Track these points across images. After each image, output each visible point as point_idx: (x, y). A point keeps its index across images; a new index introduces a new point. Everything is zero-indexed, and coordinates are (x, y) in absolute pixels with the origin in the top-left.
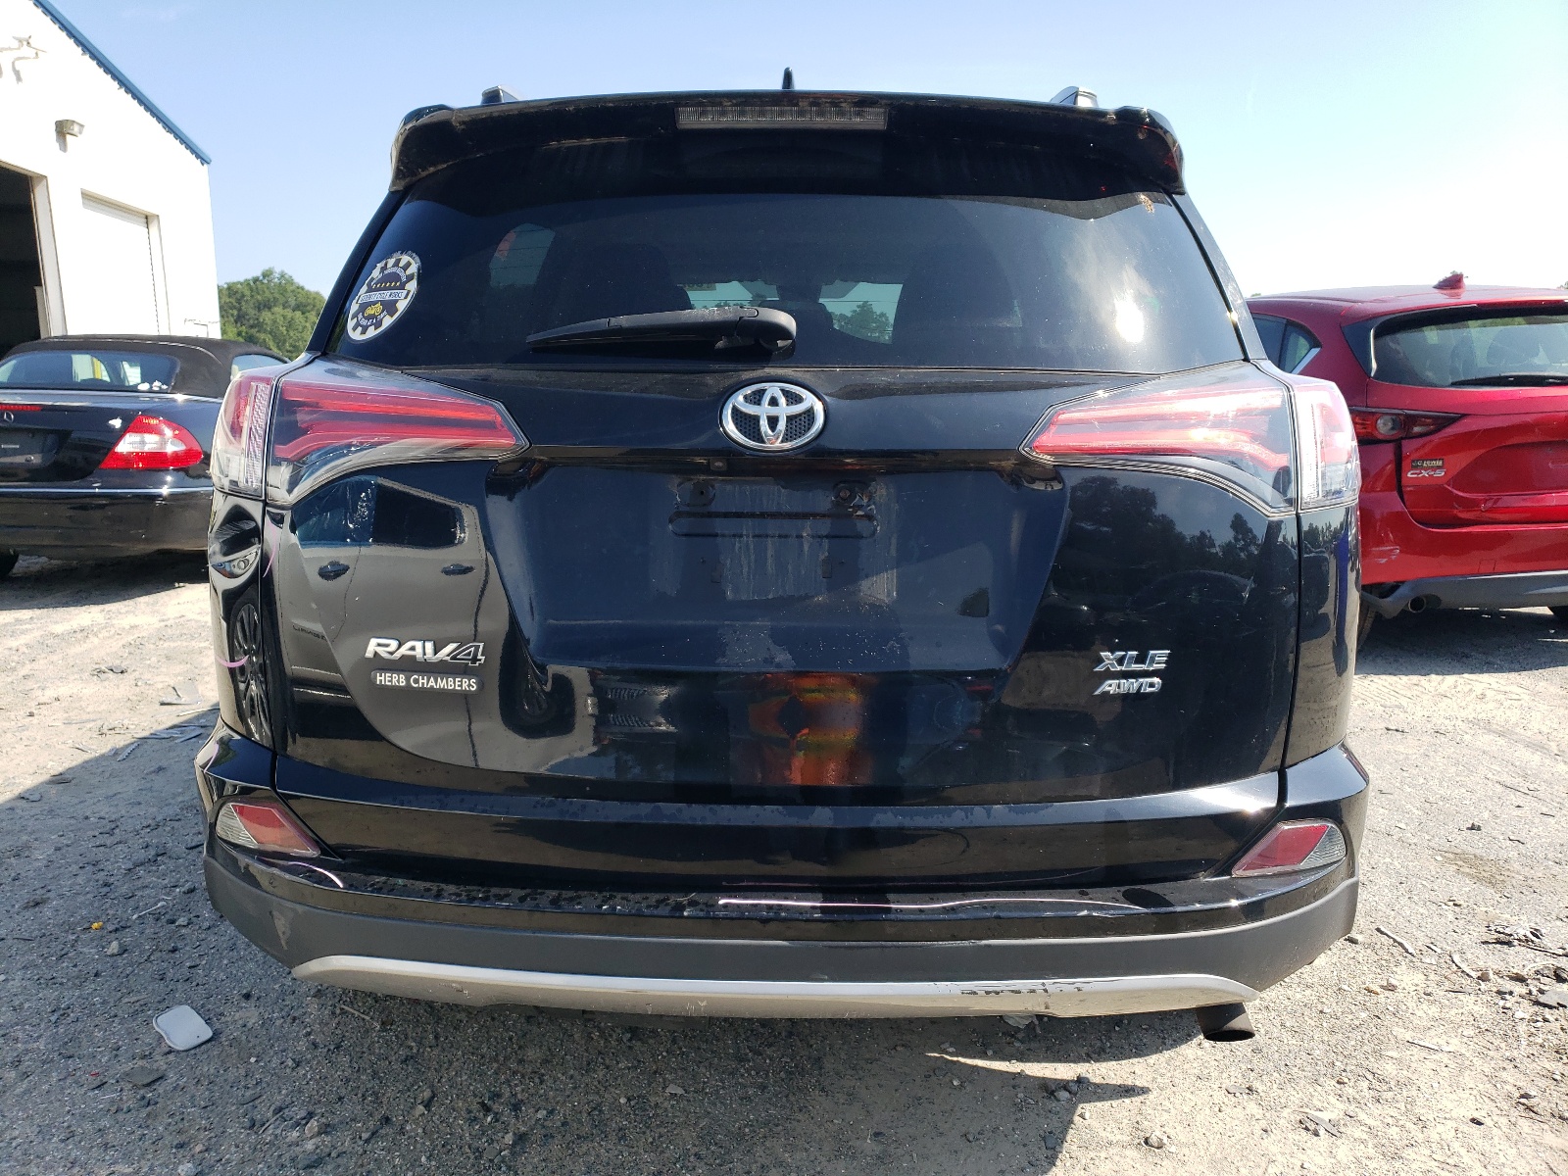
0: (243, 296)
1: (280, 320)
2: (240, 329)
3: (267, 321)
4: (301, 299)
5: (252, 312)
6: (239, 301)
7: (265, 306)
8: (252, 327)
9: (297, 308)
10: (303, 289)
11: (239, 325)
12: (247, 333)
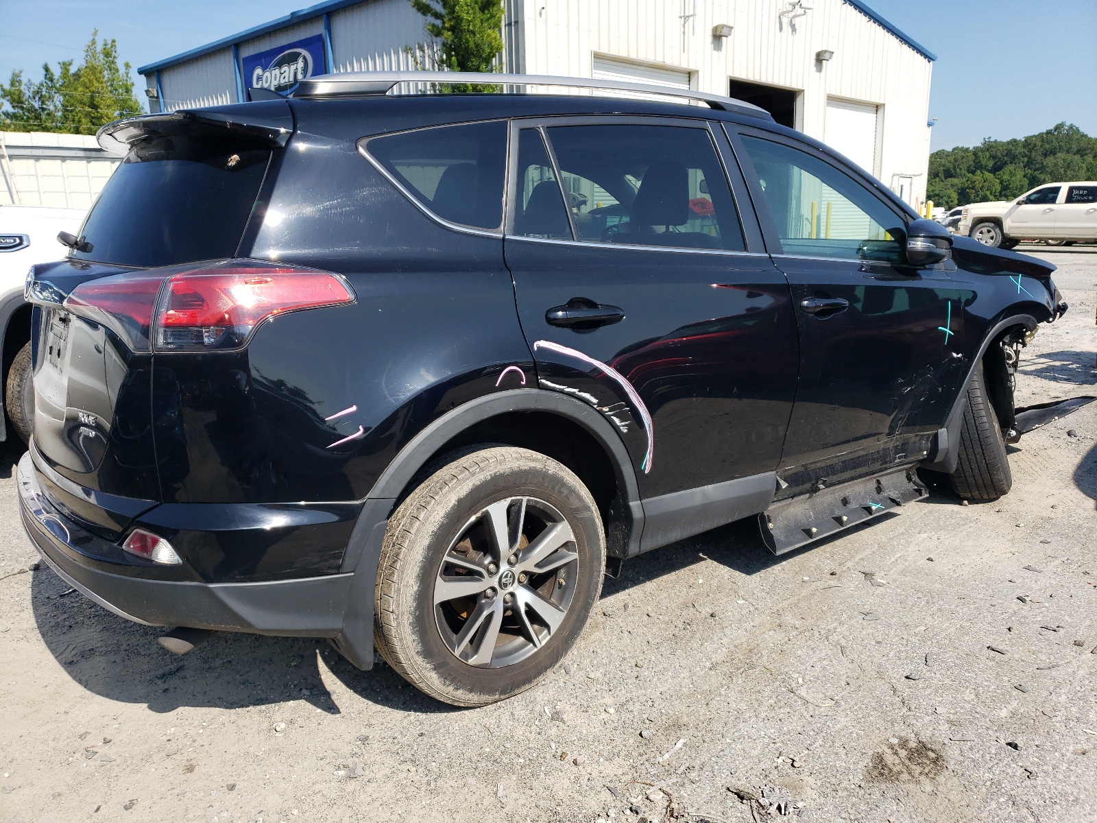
0: (1035, 145)
1: (1060, 163)
2: (1027, 172)
3: (1050, 164)
4: (1083, 145)
5: (1039, 158)
6: (1030, 151)
7: (1051, 153)
8: (1036, 170)
9: (1079, 152)
10: (1086, 136)
11: (1026, 169)
12: (1031, 175)
